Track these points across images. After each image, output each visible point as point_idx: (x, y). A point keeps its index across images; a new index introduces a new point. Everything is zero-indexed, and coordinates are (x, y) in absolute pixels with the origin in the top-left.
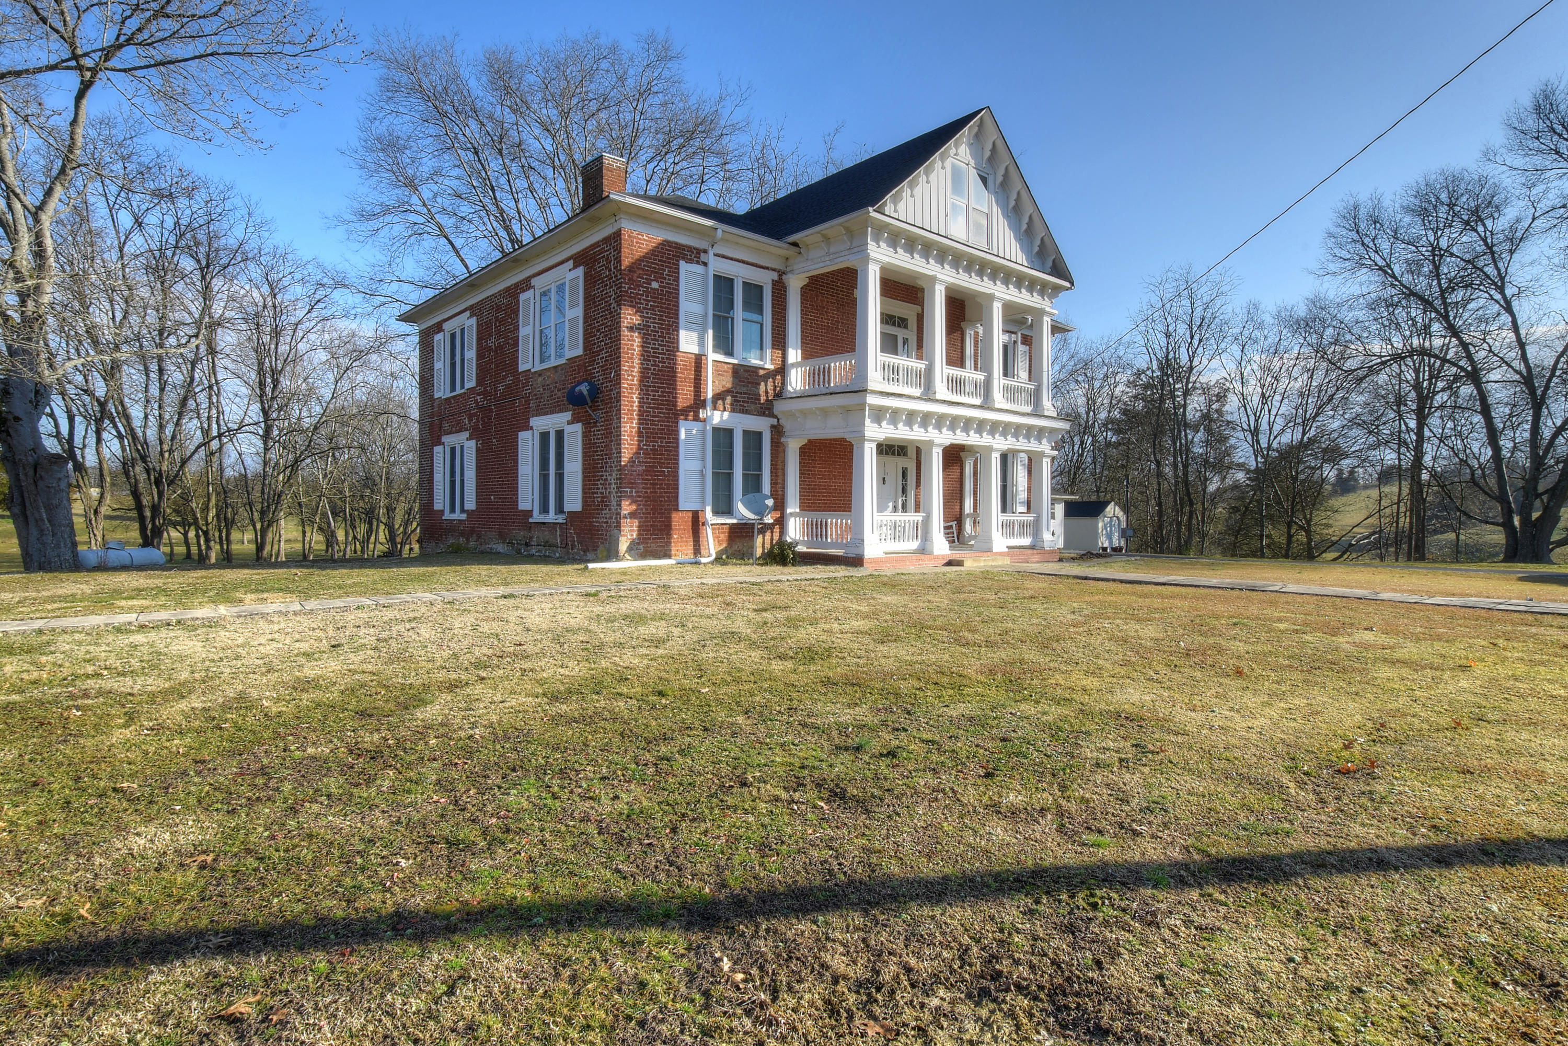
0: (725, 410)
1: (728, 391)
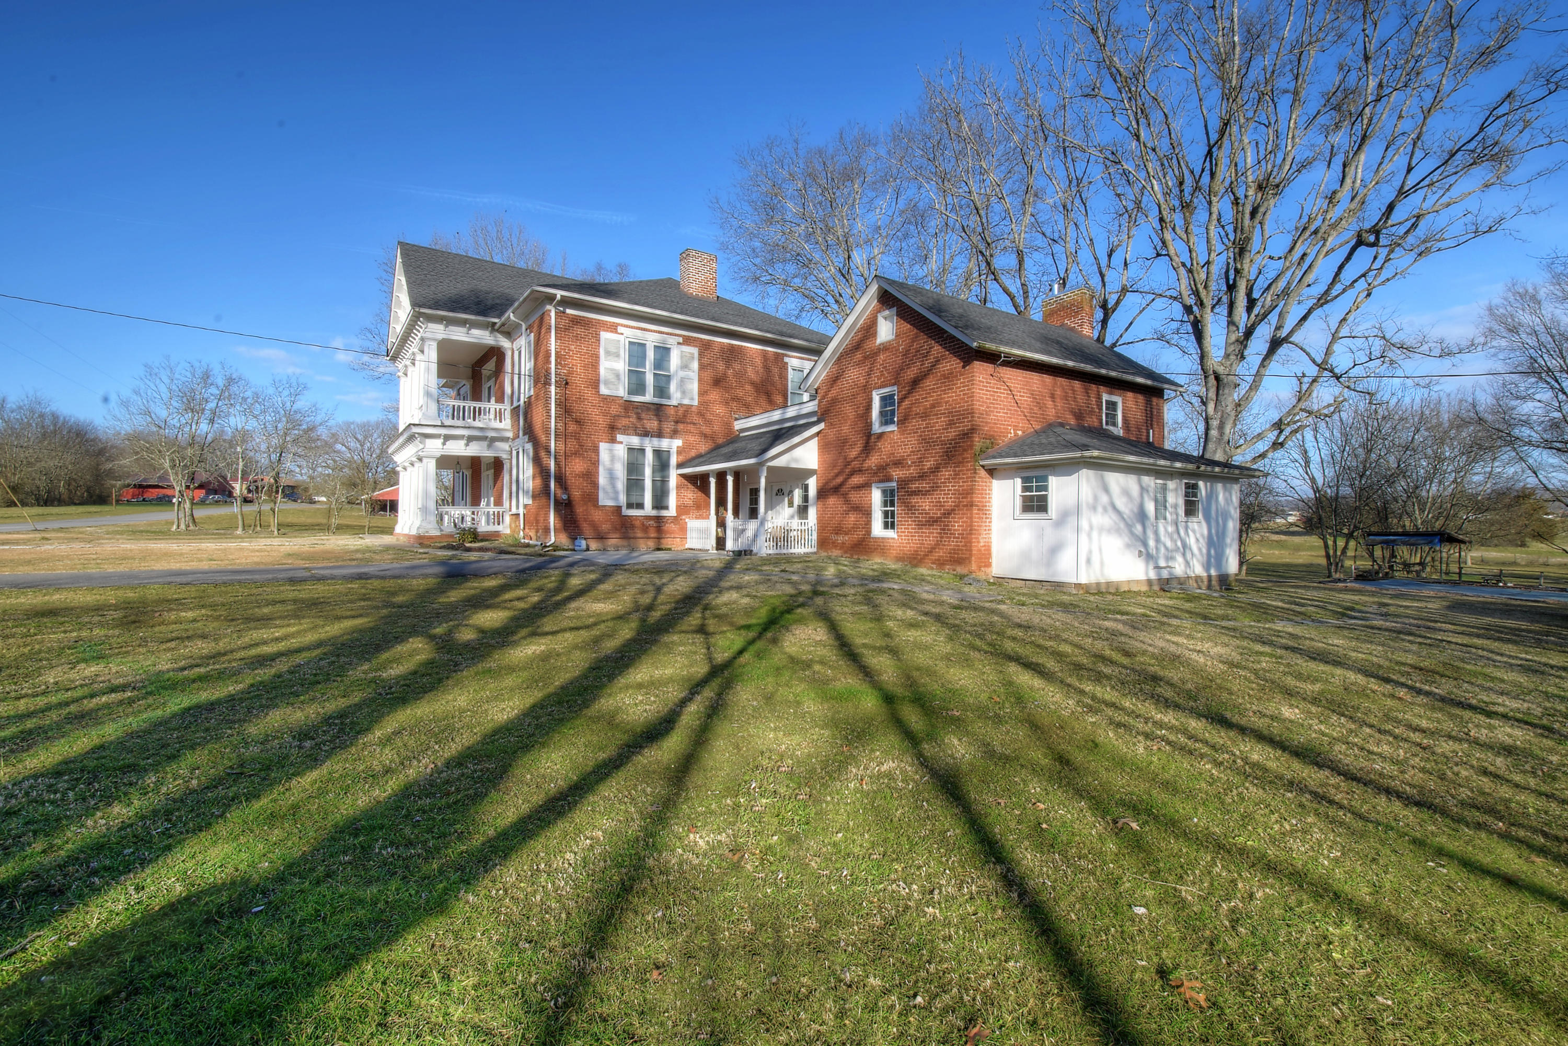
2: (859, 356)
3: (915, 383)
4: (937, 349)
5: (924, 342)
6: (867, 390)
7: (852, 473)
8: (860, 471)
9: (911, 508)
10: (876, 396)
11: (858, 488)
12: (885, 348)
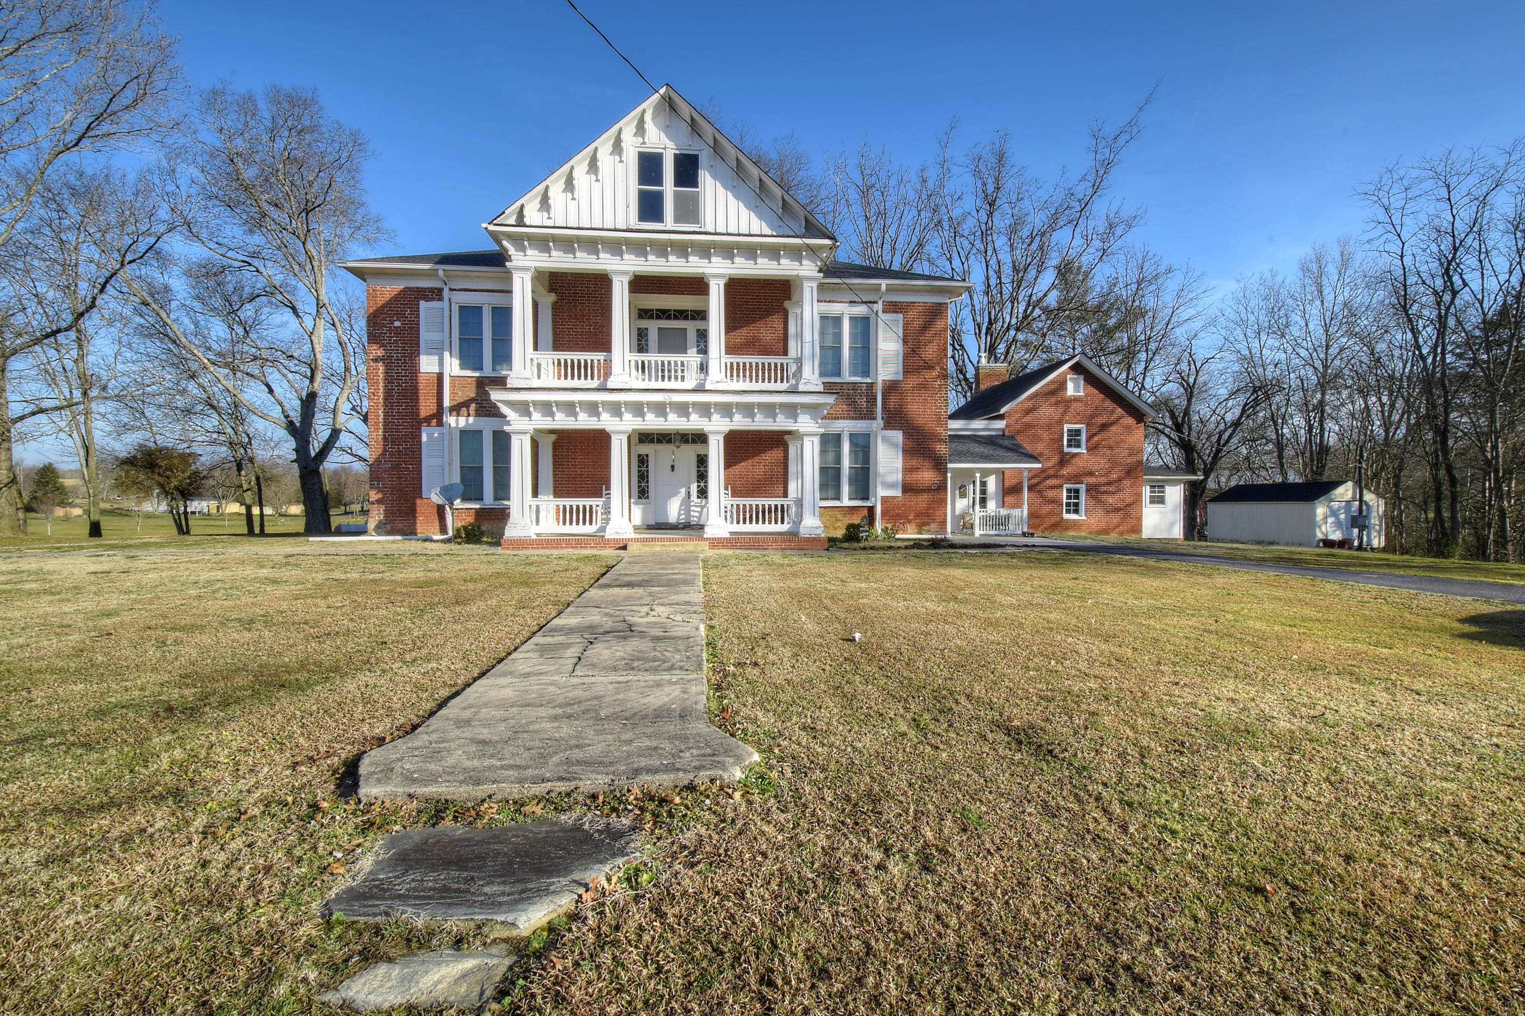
0: (469, 415)
1: (472, 400)
2: (1053, 400)
3: (1104, 427)
4: (1119, 411)
5: (1108, 403)
6: (1060, 422)
7: (1049, 477)
8: (1055, 476)
9: (1099, 501)
10: (1066, 427)
11: (1052, 487)
12: (1077, 399)
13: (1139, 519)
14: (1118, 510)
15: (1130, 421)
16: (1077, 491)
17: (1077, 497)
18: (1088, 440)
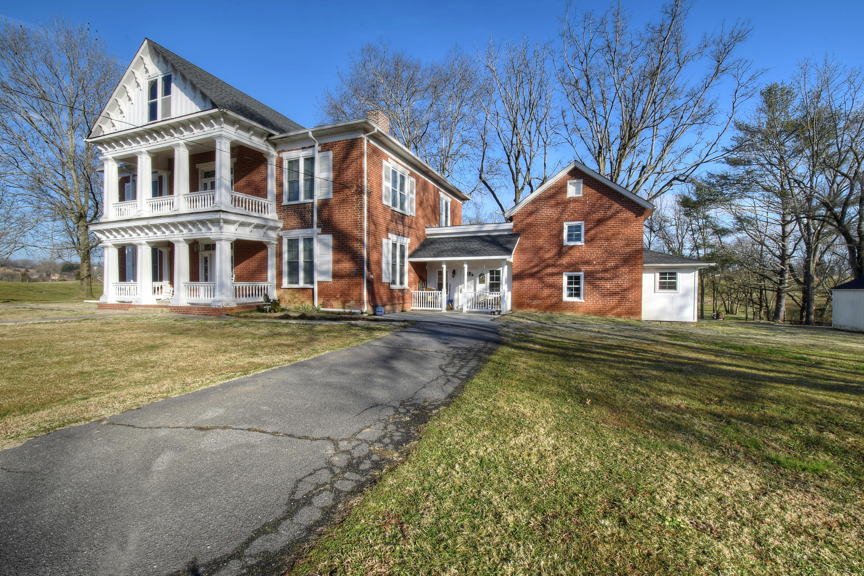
2: (553, 202)
3: (600, 222)
4: (616, 206)
5: (605, 200)
6: (559, 221)
7: (548, 266)
8: (553, 265)
9: (595, 287)
10: (566, 225)
11: (552, 275)
12: (575, 200)
13: (638, 302)
14: (616, 294)
15: (628, 214)
16: (578, 278)
17: (578, 283)
18: (586, 232)
